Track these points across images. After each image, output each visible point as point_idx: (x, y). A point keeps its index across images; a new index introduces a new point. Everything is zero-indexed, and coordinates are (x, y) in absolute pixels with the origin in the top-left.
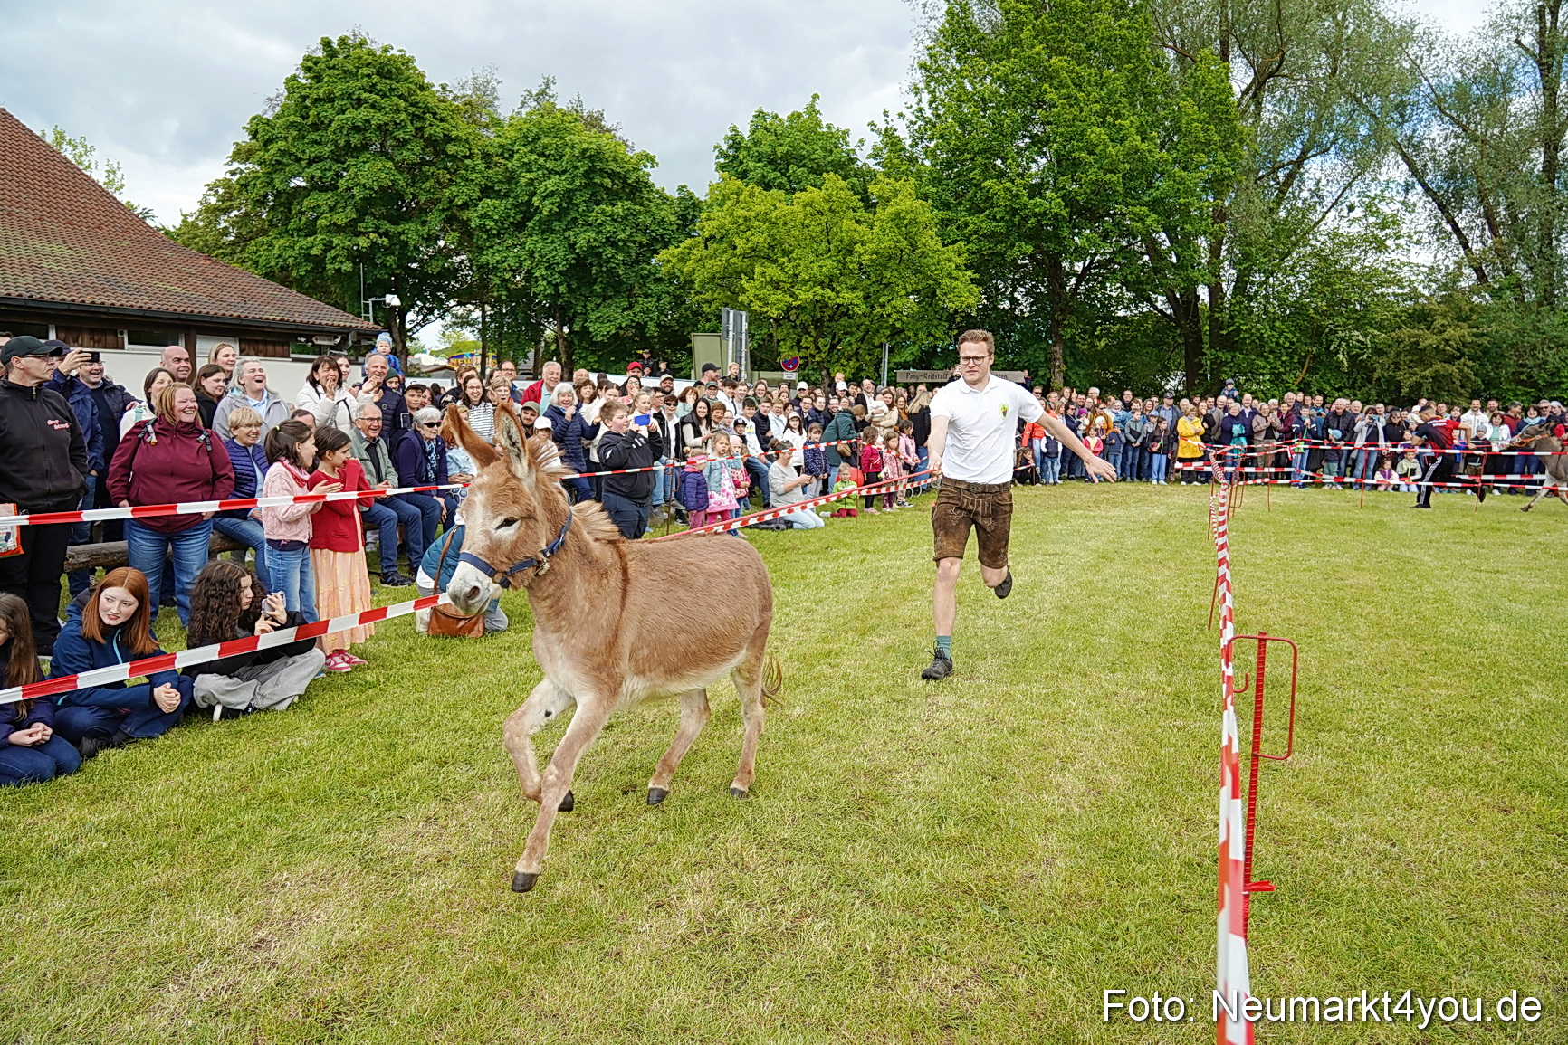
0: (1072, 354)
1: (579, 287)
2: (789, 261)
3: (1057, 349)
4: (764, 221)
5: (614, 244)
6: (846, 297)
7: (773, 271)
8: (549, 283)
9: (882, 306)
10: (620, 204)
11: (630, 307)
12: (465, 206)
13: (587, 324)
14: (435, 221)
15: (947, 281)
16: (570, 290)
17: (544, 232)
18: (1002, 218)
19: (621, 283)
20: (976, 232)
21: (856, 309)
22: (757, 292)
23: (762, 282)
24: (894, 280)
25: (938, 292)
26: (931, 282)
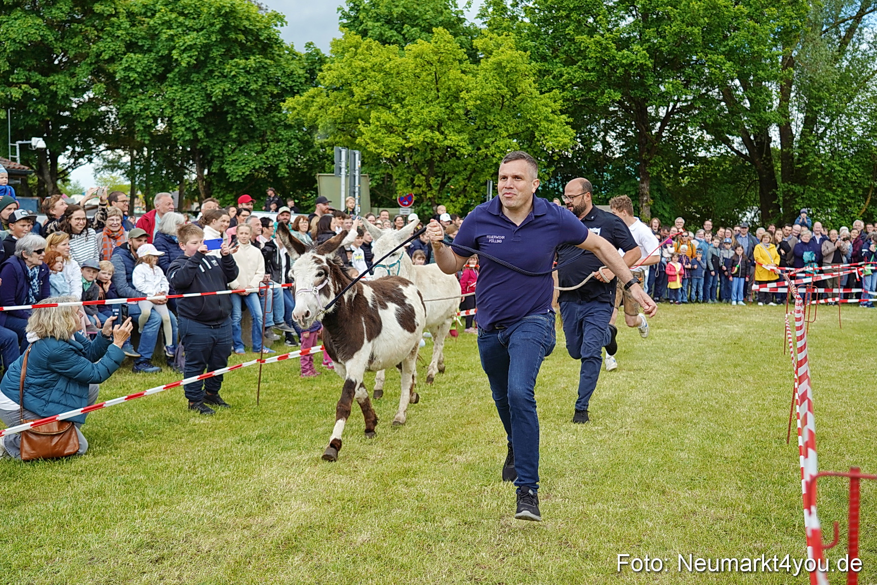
0: (658, 190)
1: (216, 133)
2: (403, 107)
3: (644, 185)
4: (380, 71)
5: (246, 93)
6: (454, 139)
7: (386, 116)
8: (187, 129)
9: (487, 147)
10: (252, 58)
11: (263, 150)
12: (112, 60)
13: (224, 166)
14: (83, 75)
15: (544, 123)
16: (208, 135)
17: (183, 83)
18: (593, 68)
19: (255, 129)
20: (570, 81)
21: (463, 151)
22: (373, 135)
23: (377, 126)
24: (497, 122)
25: (536, 134)
26: (530, 125)
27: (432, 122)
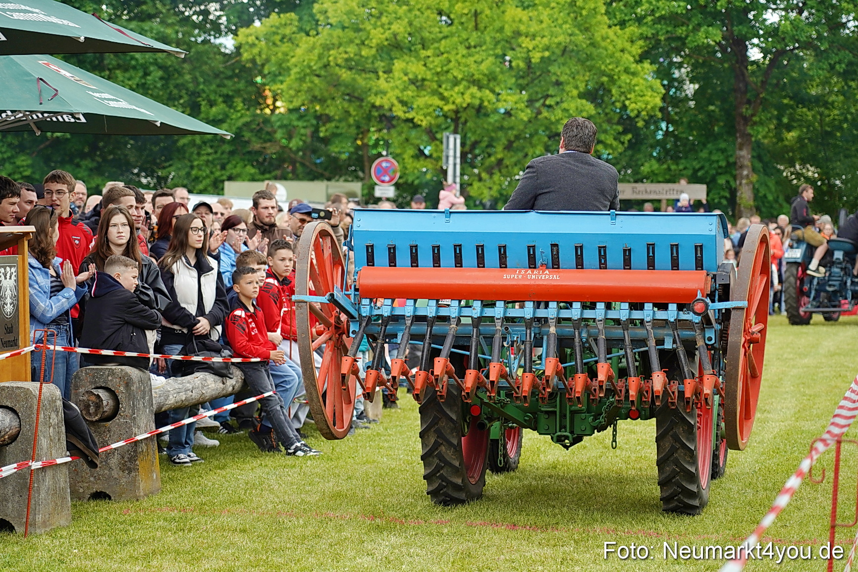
0: (760, 156)
7: (415, 67)
22: (400, 95)
23: (405, 81)
24: (566, 77)
25: (614, 91)
26: (605, 79)
27: (481, 77)
